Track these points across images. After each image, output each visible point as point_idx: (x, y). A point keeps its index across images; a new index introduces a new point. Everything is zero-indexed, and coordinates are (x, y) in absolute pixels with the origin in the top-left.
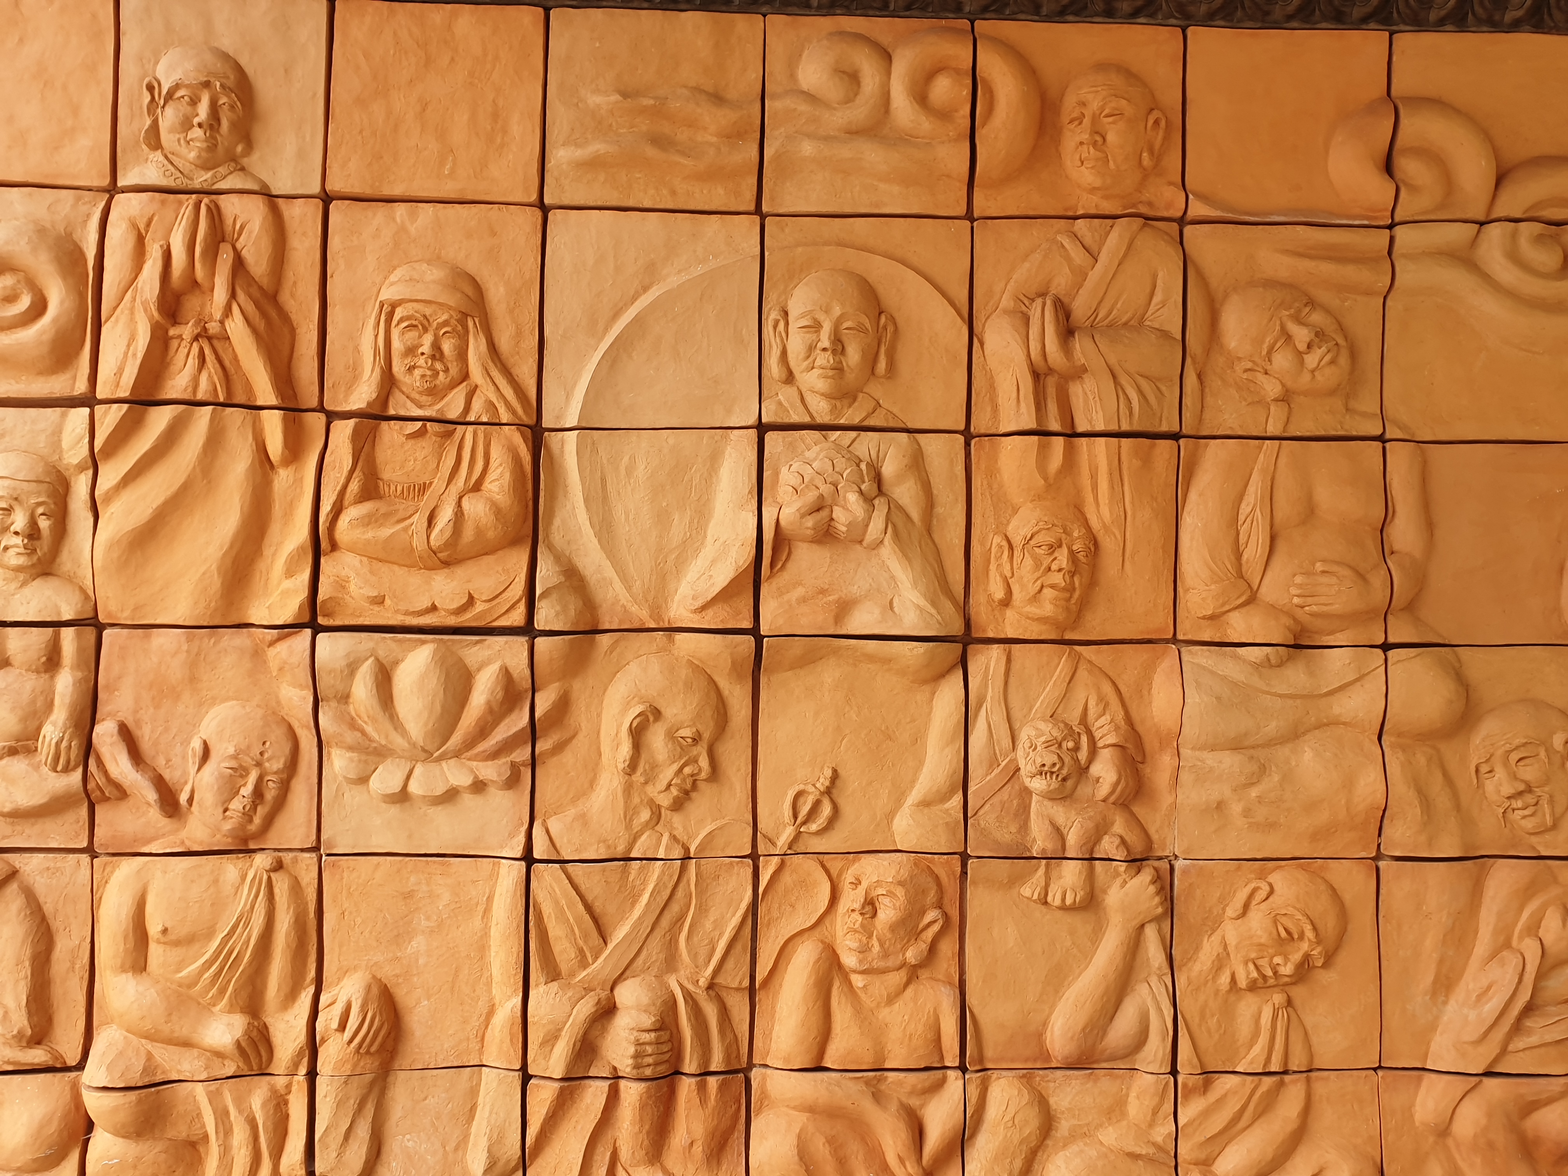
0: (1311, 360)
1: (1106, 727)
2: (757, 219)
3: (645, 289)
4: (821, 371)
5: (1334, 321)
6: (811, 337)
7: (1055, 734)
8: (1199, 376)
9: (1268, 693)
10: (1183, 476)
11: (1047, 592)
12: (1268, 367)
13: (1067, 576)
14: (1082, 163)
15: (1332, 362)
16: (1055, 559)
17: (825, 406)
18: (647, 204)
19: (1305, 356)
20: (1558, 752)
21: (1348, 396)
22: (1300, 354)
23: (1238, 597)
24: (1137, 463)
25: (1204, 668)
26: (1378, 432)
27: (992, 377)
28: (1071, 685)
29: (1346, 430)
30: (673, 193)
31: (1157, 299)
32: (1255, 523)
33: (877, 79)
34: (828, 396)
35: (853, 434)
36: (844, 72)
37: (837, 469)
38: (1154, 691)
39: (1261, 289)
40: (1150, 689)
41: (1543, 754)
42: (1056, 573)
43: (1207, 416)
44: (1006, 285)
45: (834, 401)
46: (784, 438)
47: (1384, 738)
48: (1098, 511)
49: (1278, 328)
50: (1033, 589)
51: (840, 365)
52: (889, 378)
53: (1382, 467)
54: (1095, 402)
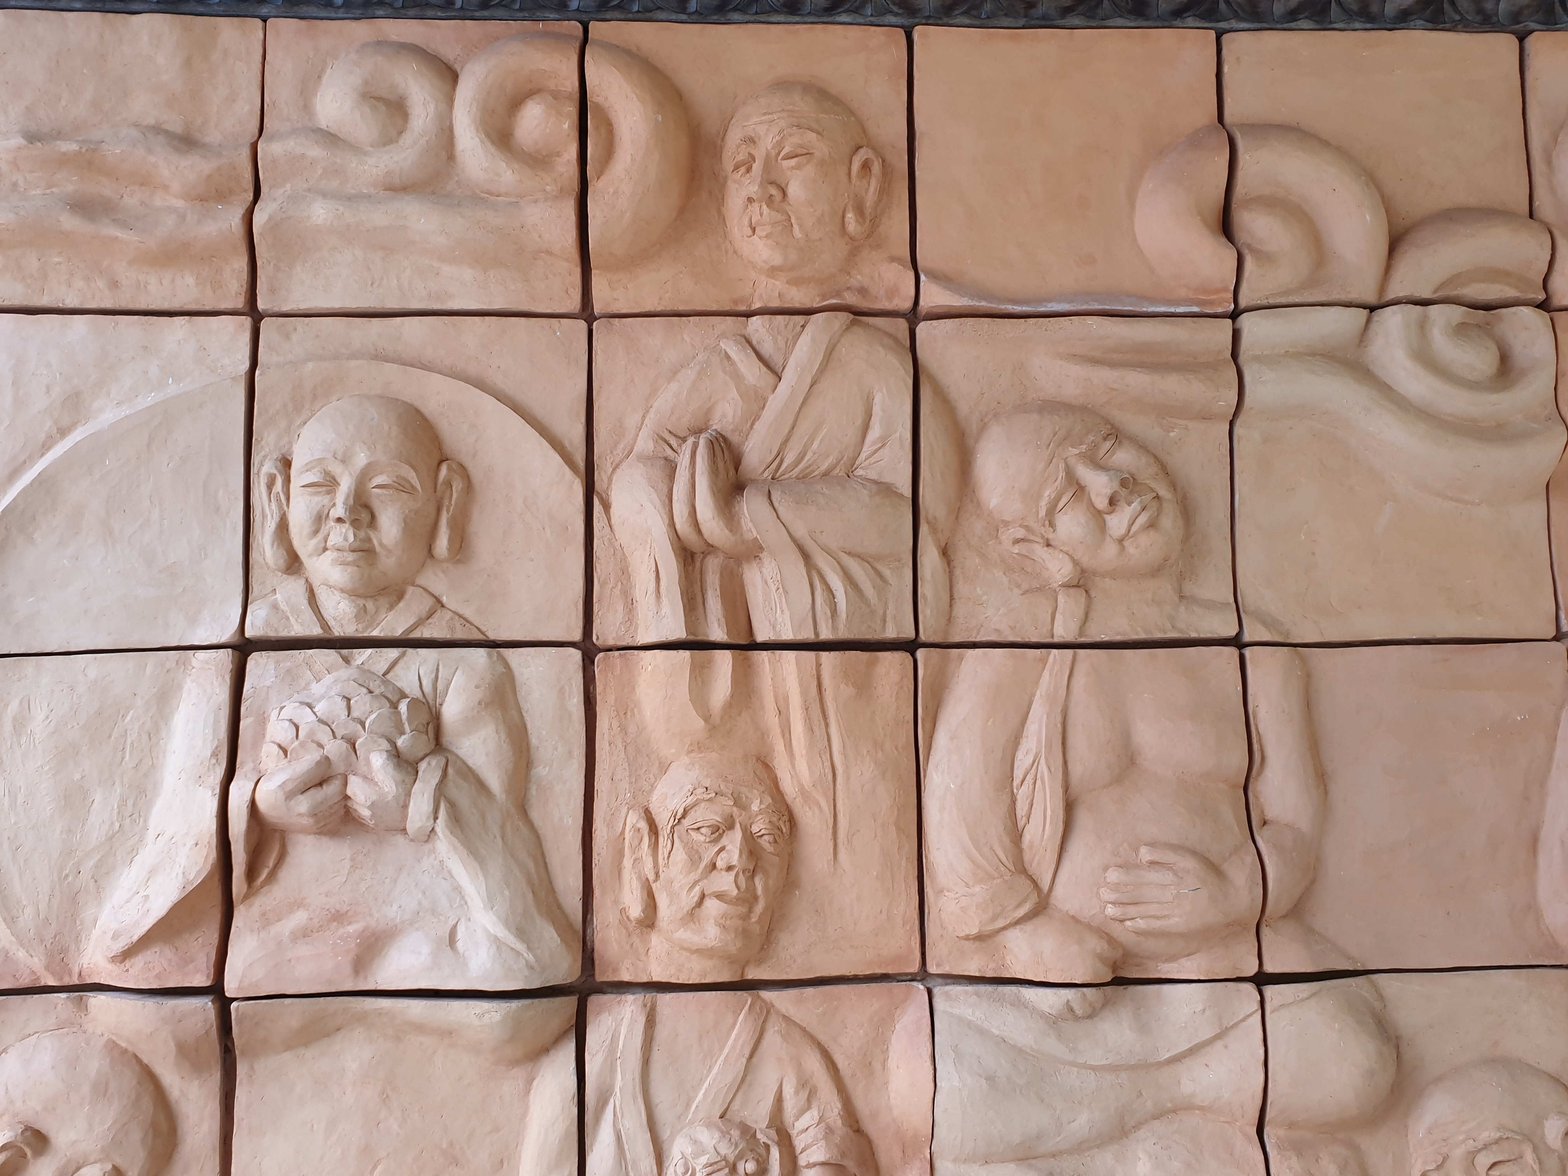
0: (1117, 523)
1: (812, 1132)
2: (246, 322)
3: (63, 432)
4: (335, 554)
5: (1152, 460)
6: (320, 500)
7: (723, 1152)
8: (945, 552)
9: (1074, 1064)
10: (925, 708)
11: (712, 906)
12: (1051, 536)
13: (741, 877)
14: (754, 230)
15: (1152, 525)
16: (722, 849)
17: (347, 610)
18: (71, 302)
19: (1108, 518)
20: (1554, 1151)
21: (1181, 577)
22: (1098, 517)
23: (1019, 906)
24: (848, 691)
25: (969, 1024)
26: (1231, 631)
27: (624, 558)
28: (754, 1060)
29: (1180, 631)
30: (114, 285)
31: (874, 433)
32: (1039, 782)
33: (431, 108)
34: (353, 593)
35: (393, 653)
36: (379, 99)
37: (355, 714)
38: (892, 1063)
39: (1035, 416)
40: (885, 1060)
41: (1529, 1157)
42: (724, 873)
43: (960, 610)
44: (644, 417)
45: (361, 602)
46: (278, 662)
47: (1267, 1130)
48: (793, 766)
49: (1062, 474)
50: (689, 899)
51: (367, 546)
52: (459, 562)
53: (1240, 688)
54: (780, 598)
